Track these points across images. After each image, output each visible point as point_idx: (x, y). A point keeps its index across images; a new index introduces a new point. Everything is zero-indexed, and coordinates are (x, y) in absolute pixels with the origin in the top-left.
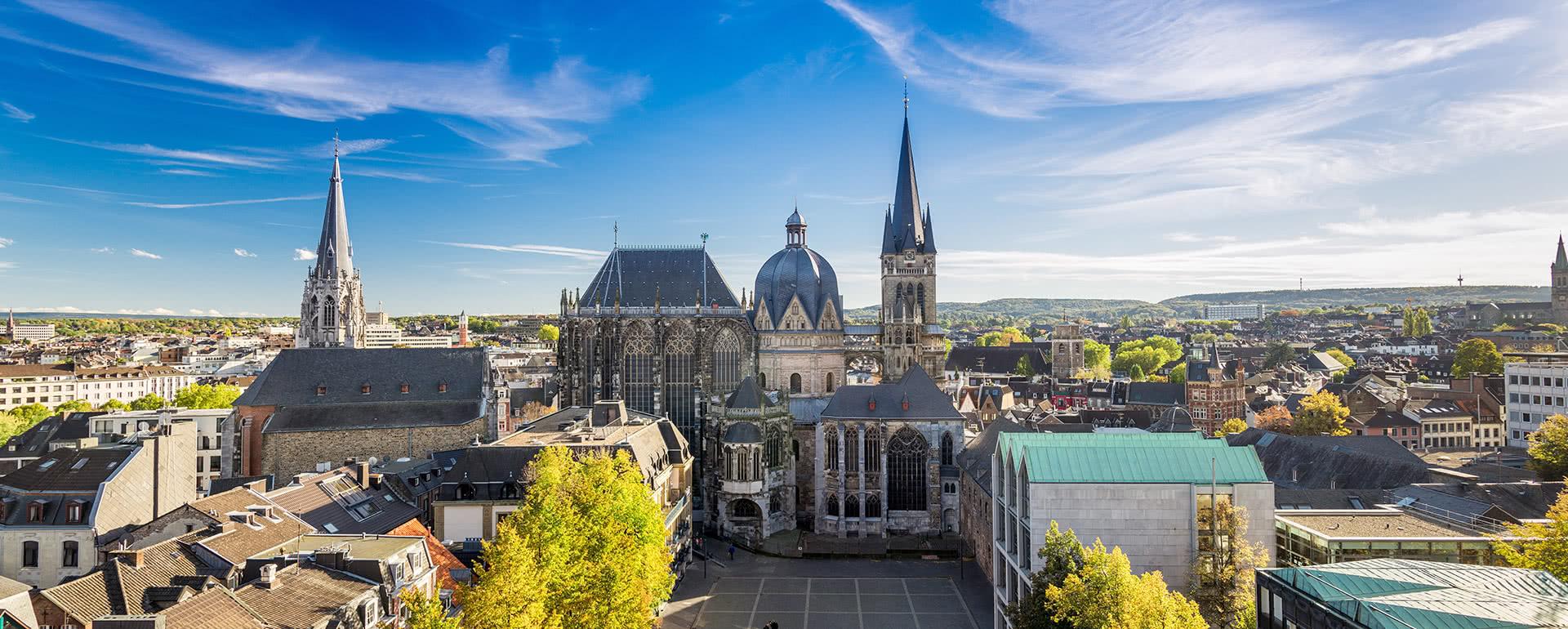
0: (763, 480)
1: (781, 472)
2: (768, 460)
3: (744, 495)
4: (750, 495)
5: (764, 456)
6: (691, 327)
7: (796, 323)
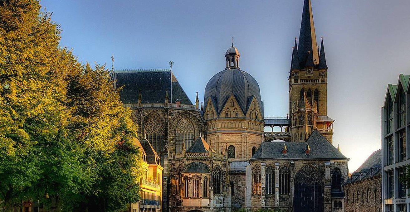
0: (210, 198)
1: (222, 198)
2: (213, 185)
3: (196, 207)
4: (201, 207)
5: (210, 182)
6: (162, 115)
7: (232, 113)
